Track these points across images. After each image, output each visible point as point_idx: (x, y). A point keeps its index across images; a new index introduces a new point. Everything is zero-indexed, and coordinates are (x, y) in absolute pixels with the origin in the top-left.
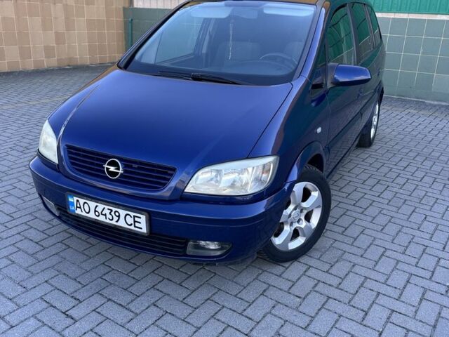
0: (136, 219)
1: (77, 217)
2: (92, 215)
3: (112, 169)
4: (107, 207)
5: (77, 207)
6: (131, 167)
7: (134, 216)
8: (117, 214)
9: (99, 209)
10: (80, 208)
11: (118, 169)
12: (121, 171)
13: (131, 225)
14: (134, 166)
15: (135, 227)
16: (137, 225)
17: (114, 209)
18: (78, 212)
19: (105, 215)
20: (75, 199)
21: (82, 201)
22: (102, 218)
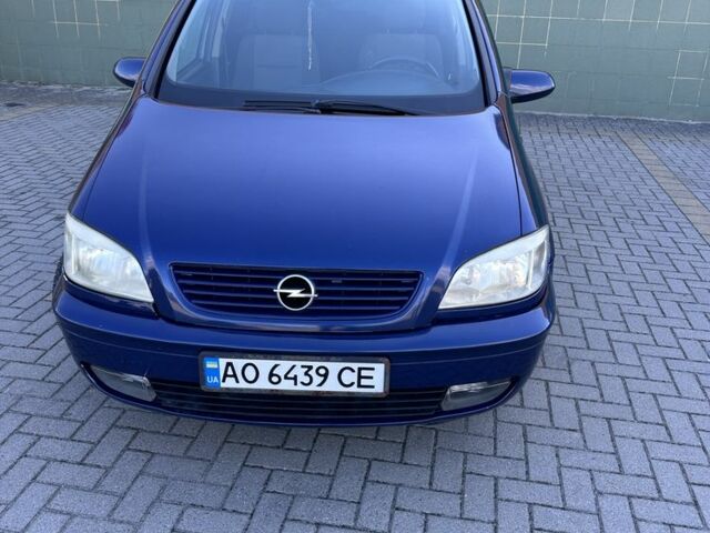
0: (364, 373)
1: (228, 394)
2: (263, 384)
3: (295, 293)
4: (299, 364)
5: (226, 375)
6: (329, 283)
7: (360, 369)
8: (322, 371)
9: (281, 371)
10: (235, 376)
11: (309, 291)
12: (313, 295)
13: (352, 384)
14: (335, 280)
15: (359, 386)
16: (364, 382)
17: (316, 365)
18: (230, 383)
19: (295, 378)
20: (223, 362)
21: (238, 363)
22: (286, 385)
